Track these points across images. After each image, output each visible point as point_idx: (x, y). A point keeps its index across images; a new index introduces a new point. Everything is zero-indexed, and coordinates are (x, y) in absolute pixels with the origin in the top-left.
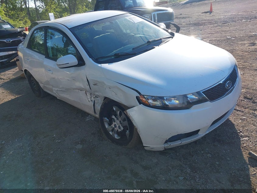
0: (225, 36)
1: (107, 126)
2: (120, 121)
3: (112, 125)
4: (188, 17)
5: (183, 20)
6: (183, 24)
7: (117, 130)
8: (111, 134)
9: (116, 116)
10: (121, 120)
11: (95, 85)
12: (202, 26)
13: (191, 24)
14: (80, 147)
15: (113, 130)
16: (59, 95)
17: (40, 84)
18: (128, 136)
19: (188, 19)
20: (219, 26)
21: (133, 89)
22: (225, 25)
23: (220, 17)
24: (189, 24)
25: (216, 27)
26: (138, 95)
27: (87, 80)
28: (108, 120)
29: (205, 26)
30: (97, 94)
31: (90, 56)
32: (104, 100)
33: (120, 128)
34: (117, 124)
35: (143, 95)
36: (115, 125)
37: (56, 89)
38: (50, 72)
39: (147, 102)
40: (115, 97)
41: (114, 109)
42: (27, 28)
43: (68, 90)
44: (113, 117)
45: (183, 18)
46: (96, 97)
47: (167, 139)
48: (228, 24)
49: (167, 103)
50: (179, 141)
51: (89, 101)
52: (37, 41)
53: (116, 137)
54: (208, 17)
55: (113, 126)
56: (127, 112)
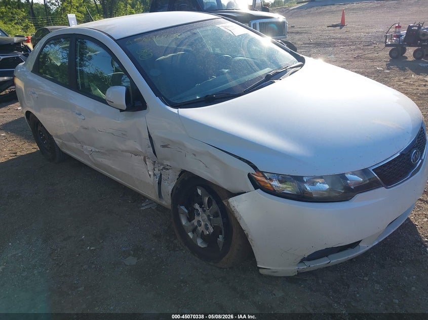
0: (373, 66)
1: (184, 222)
2: (208, 216)
3: (194, 221)
4: (304, 32)
5: (297, 37)
6: (299, 43)
7: (203, 231)
8: (192, 237)
9: (201, 205)
10: (209, 214)
11: (164, 146)
12: (331, 49)
13: (312, 44)
14: (131, 261)
15: (194, 230)
16: (94, 160)
17: (55, 139)
18: (221, 246)
19: (305, 36)
20: (360, 49)
21: (240, 159)
22: (369, 47)
23: (358, 35)
24: (307, 44)
25: (355, 50)
26: (252, 171)
27: (150, 137)
28: (187, 211)
29: (335, 48)
30: (166, 163)
31: (157, 93)
32: (180, 175)
33: (207, 229)
34: (203, 220)
35: (262, 172)
36: (199, 221)
37: (89, 148)
38: (80, 117)
39: (269, 185)
40: (205, 173)
41: (199, 192)
42: (30, 37)
43: (111, 152)
44: (197, 206)
45: (297, 33)
46: (164, 168)
47: (306, 256)
48: (375, 47)
49: (308, 188)
50: (326, 258)
51: (150, 175)
52: (51, 60)
53: (200, 243)
54: (338, 33)
55: (196, 224)
56: (228, 203)
